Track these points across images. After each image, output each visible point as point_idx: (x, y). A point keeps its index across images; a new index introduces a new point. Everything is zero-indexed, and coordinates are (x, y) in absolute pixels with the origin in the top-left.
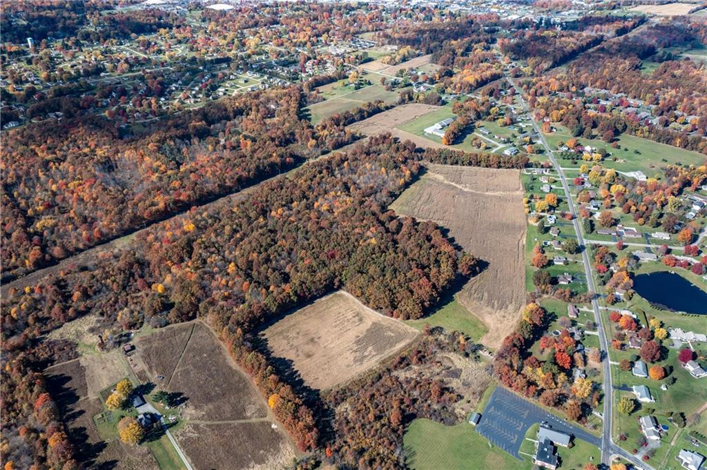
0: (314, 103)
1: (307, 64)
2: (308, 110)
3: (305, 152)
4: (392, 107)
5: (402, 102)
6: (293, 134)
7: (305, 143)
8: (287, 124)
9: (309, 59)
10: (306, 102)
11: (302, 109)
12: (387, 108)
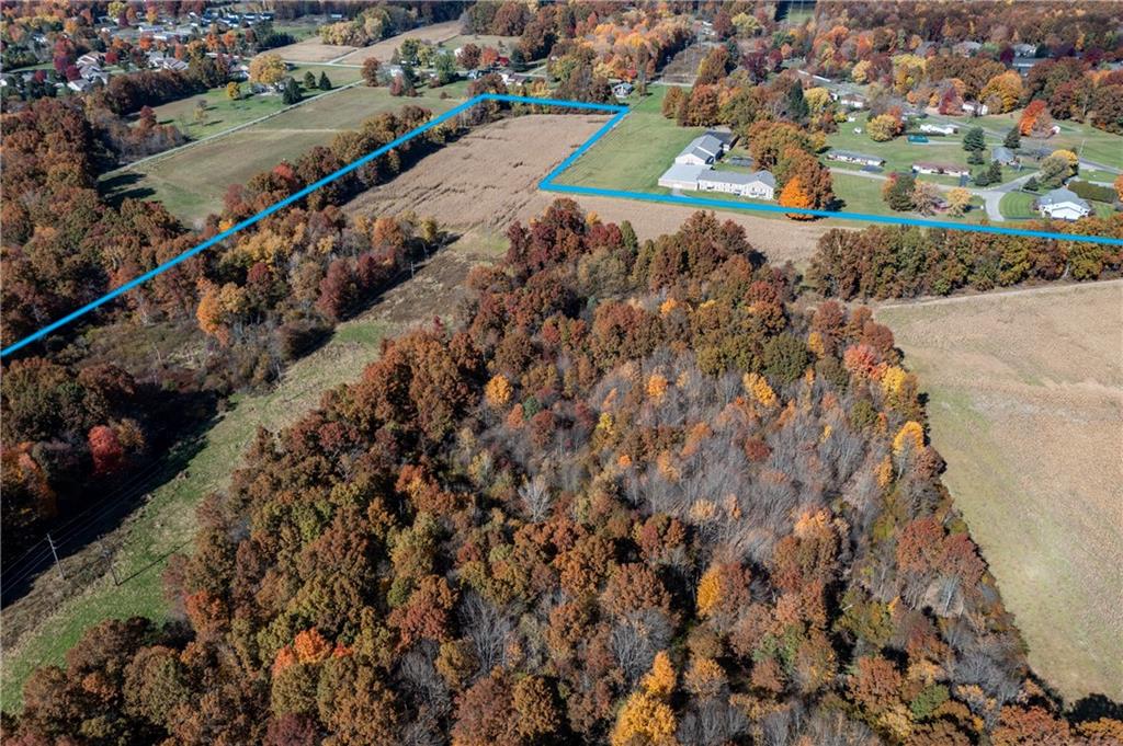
0: (150, 153)
1: (80, 61)
2: (132, 178)
3: (194, 358)
4: (463, 132)
5: (482, 116)
6: (91, 276)
7: (172, 308)
8: (45, 232)
9: (82, 51)
10: (117, 151)
11: (102, 178)
12: (451, 136)
